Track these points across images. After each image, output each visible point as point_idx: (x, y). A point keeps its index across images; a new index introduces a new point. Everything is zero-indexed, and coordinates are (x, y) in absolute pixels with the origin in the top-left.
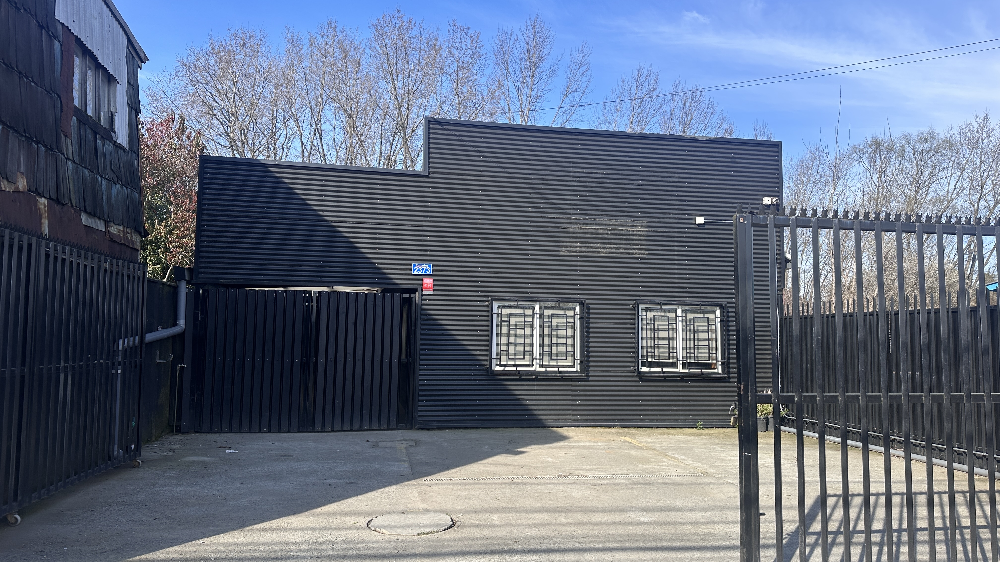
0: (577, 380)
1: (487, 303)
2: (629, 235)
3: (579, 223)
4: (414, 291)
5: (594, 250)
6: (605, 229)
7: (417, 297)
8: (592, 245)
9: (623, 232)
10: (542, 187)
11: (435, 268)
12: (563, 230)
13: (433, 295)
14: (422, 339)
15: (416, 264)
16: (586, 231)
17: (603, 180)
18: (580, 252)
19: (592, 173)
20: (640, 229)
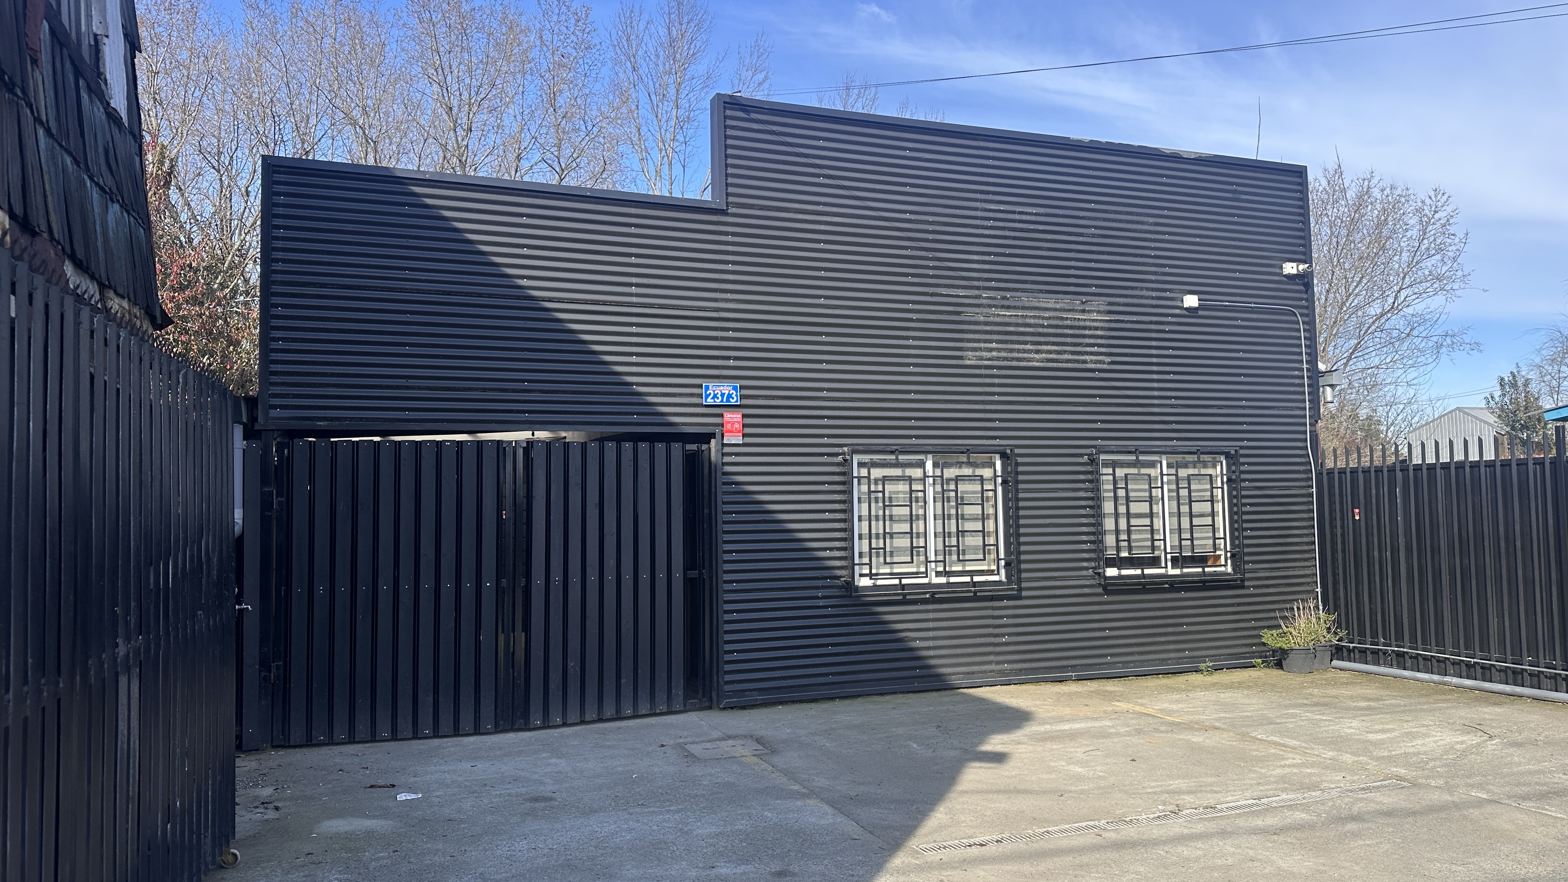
0: (1001, 598)
1: (840, 458)
2: (1079, 328)
3: (995, 306)
4: (706, 438)
5: (1020, 355)
6: (1039, 317)
7: (713, 450)
8: (1017, 346)
9: (1068, 323)
10: (930, 237)
11: (745, 392)
12: (967, 319)
13: (744, 445)
14: (725, 532)
15: (711, 385)
16: (1007, 320)
17: (1032, 227)
18: (998, 359)
19: (1014, 212)
20: (1095, 316)
